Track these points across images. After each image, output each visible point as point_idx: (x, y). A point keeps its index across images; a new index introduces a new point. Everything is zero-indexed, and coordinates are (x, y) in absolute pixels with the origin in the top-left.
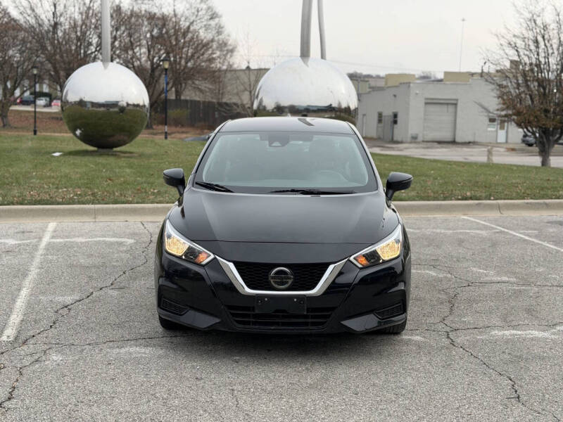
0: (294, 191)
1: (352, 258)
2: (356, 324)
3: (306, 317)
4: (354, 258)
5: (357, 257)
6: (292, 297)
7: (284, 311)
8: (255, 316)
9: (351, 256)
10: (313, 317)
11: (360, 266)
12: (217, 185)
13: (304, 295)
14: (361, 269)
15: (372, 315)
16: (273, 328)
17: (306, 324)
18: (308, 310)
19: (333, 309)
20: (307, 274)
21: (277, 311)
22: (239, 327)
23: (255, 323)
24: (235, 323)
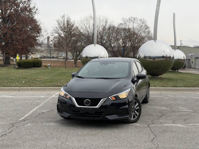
0: (102, 78)
1: (109, 97)
2: (110, 117)
3: (94, 114)
4: (110, 97)
5: (112, 97)
6: (90, 108)
7: (88, 112)
8: (80, 114)
9: (109, 96)
10: (97, 115)
11: (112, 100)
12: (81, 77)
13: (94, 108)
14: (112, 101)
15: (116, 115)
16: (85, 117)
17: (95, 117)
18: (95, 112)
19: (103, 112)
20: (95, 101)
21: (86, 112)
22: (76, 117)
23: (80, 116)
24: (75, 116)
